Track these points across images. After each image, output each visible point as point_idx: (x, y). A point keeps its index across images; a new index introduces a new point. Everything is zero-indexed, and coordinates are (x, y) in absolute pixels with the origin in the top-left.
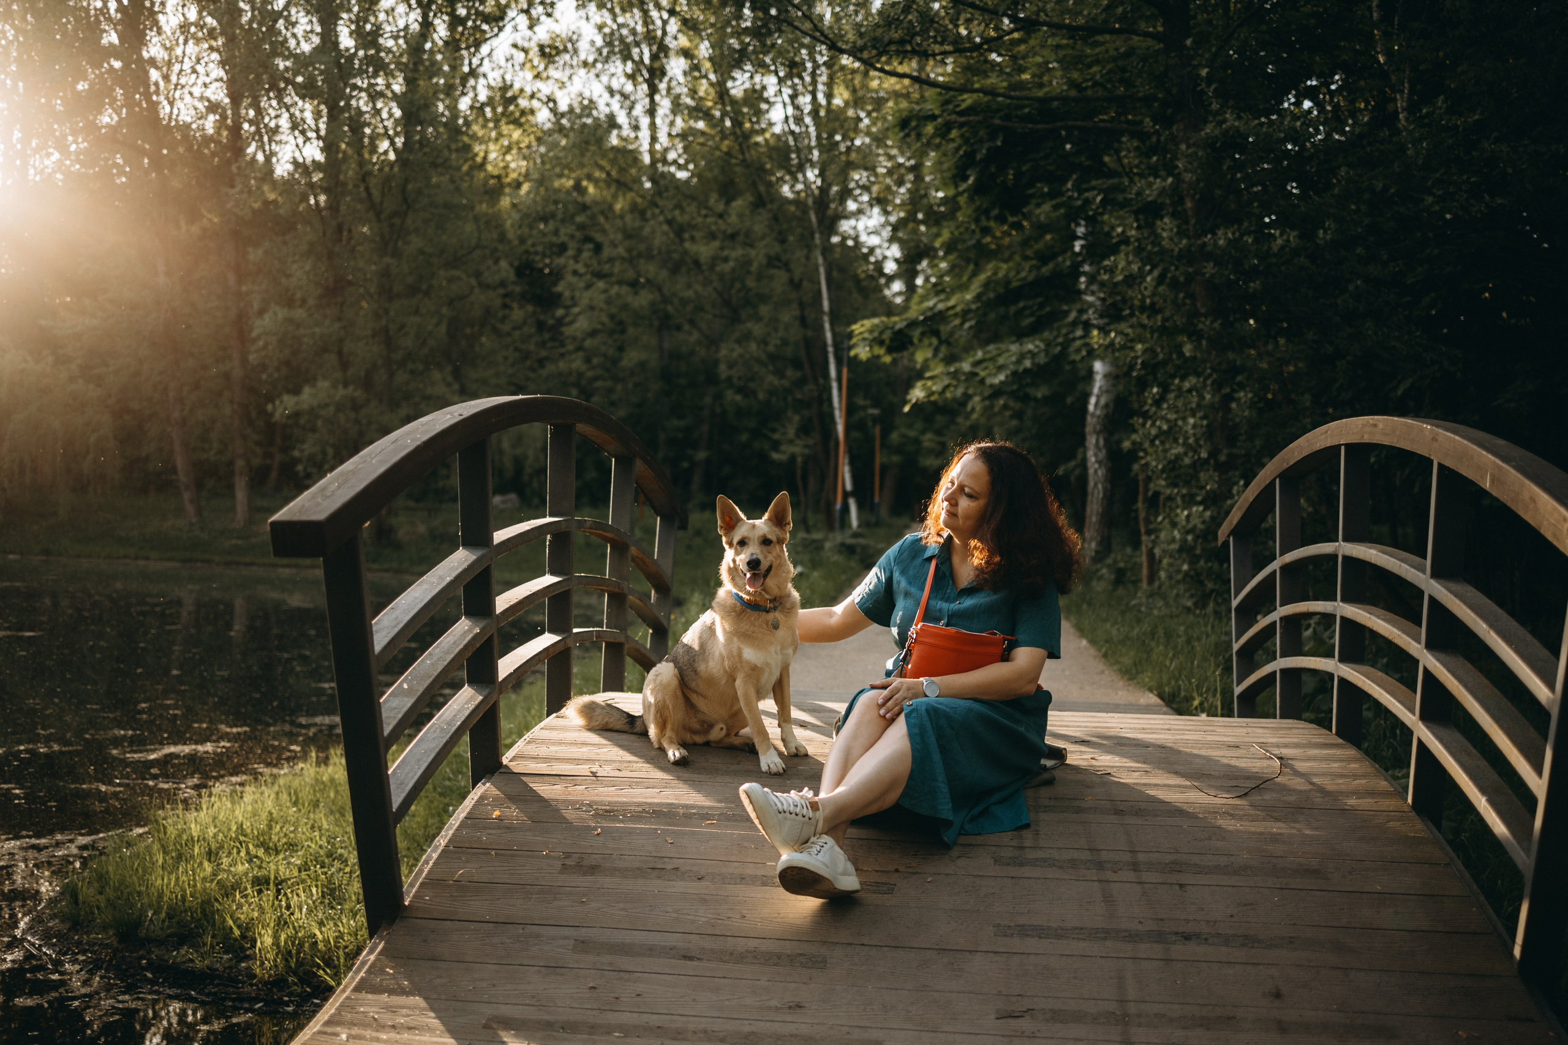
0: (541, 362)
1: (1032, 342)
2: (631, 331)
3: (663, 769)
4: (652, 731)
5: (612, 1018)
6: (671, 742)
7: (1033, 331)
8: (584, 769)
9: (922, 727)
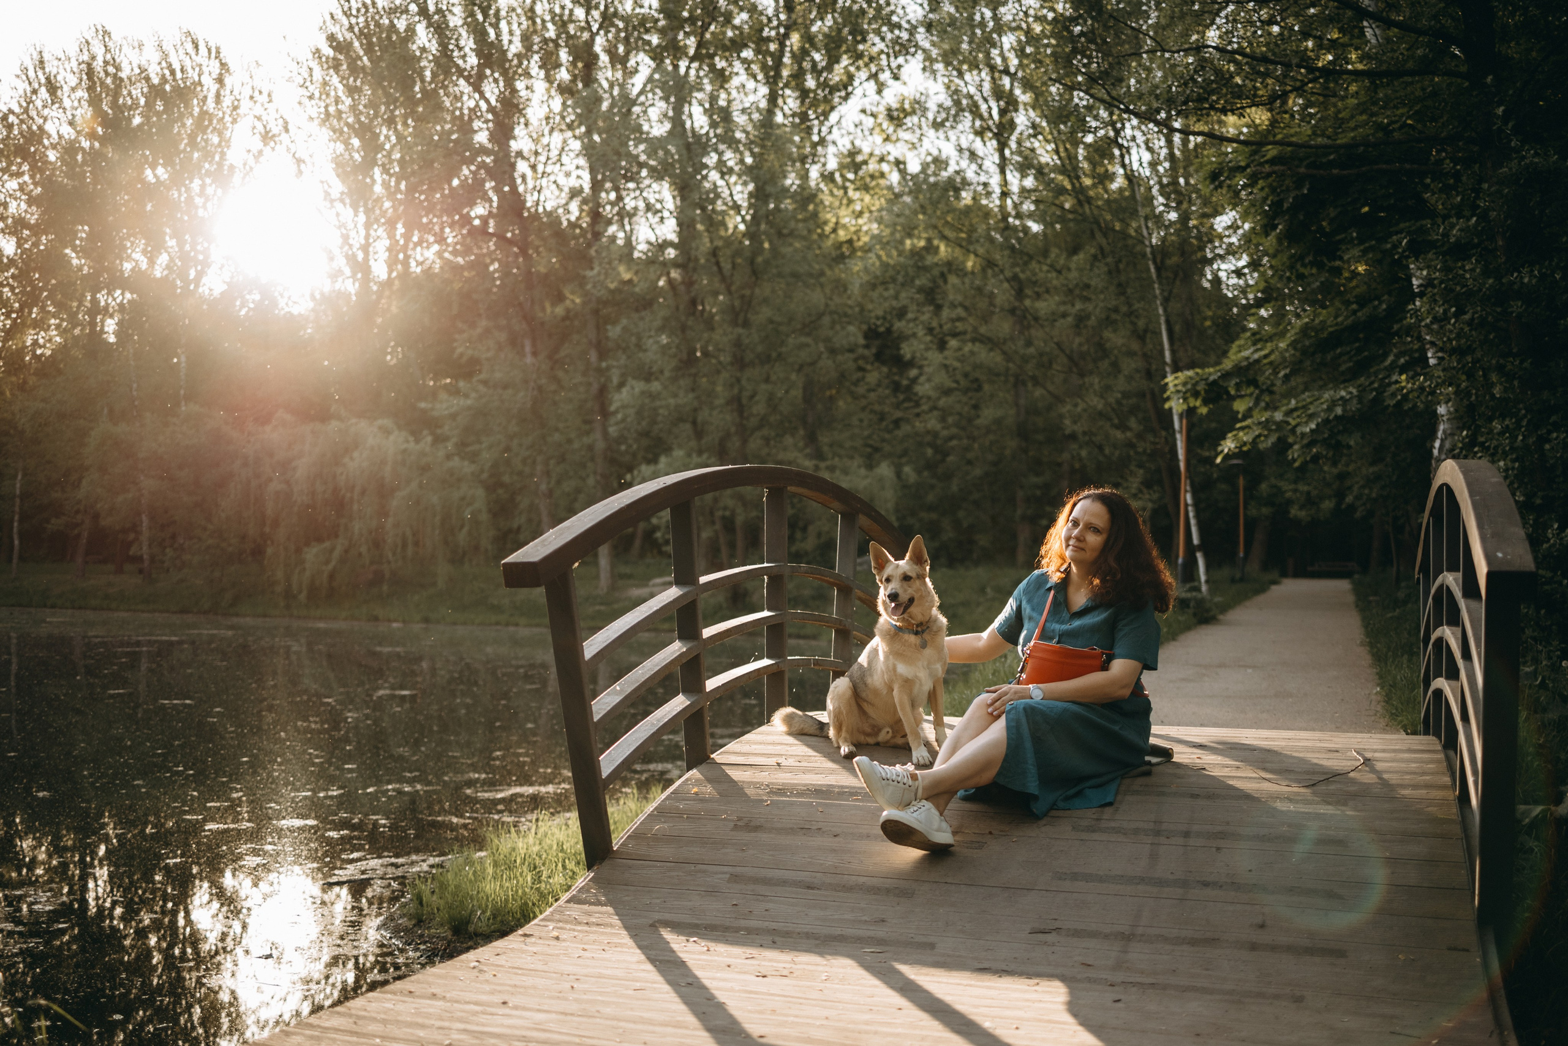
0: (897, 423)
1: (1345, 388)
2: (986, 387)
3: (834, 761)
4: (832, 733)
5: (743, 923)
6: (846, 740)
7: (1350, 377)
8: (772, 761)
9: (1018, 721)
